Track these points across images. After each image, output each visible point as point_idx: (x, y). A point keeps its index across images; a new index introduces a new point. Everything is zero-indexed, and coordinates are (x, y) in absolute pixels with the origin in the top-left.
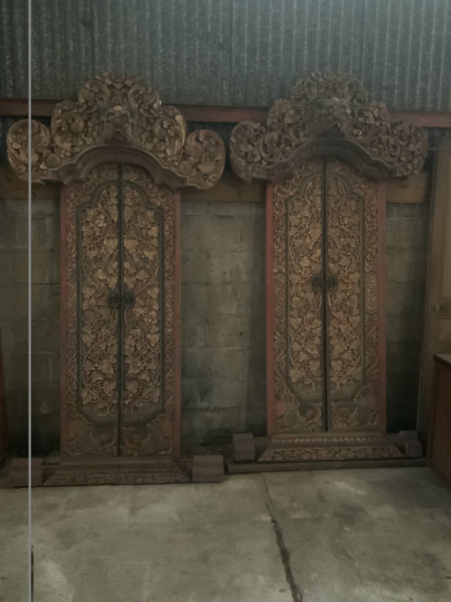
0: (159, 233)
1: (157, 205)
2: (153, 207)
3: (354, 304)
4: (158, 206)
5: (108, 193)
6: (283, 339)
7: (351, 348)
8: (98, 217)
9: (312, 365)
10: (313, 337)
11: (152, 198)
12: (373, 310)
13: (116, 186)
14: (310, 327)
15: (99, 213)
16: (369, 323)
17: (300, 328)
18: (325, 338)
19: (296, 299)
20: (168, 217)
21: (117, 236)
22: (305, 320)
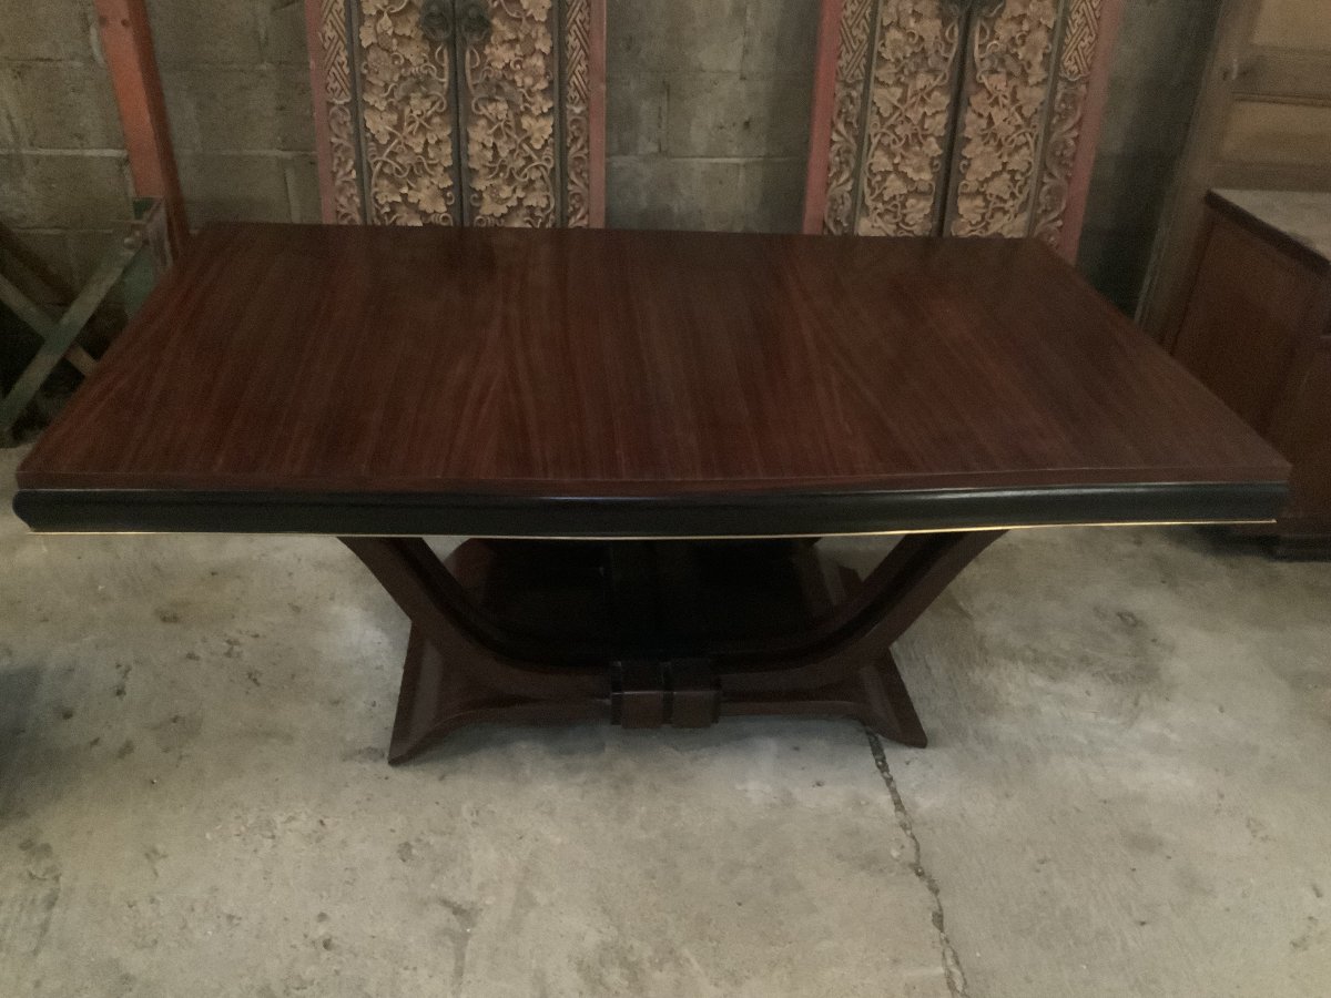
3: (1036, 54)
6: (852, 140)
7: (1010, 167)
9: (912, 206)
10: (925, 137)
12: (1079, 72)
14: (921, 111)
16: (1063, 105)
17: (897, 114)
18: (953, 141)
19: (894, 34)
22: (909, 94)
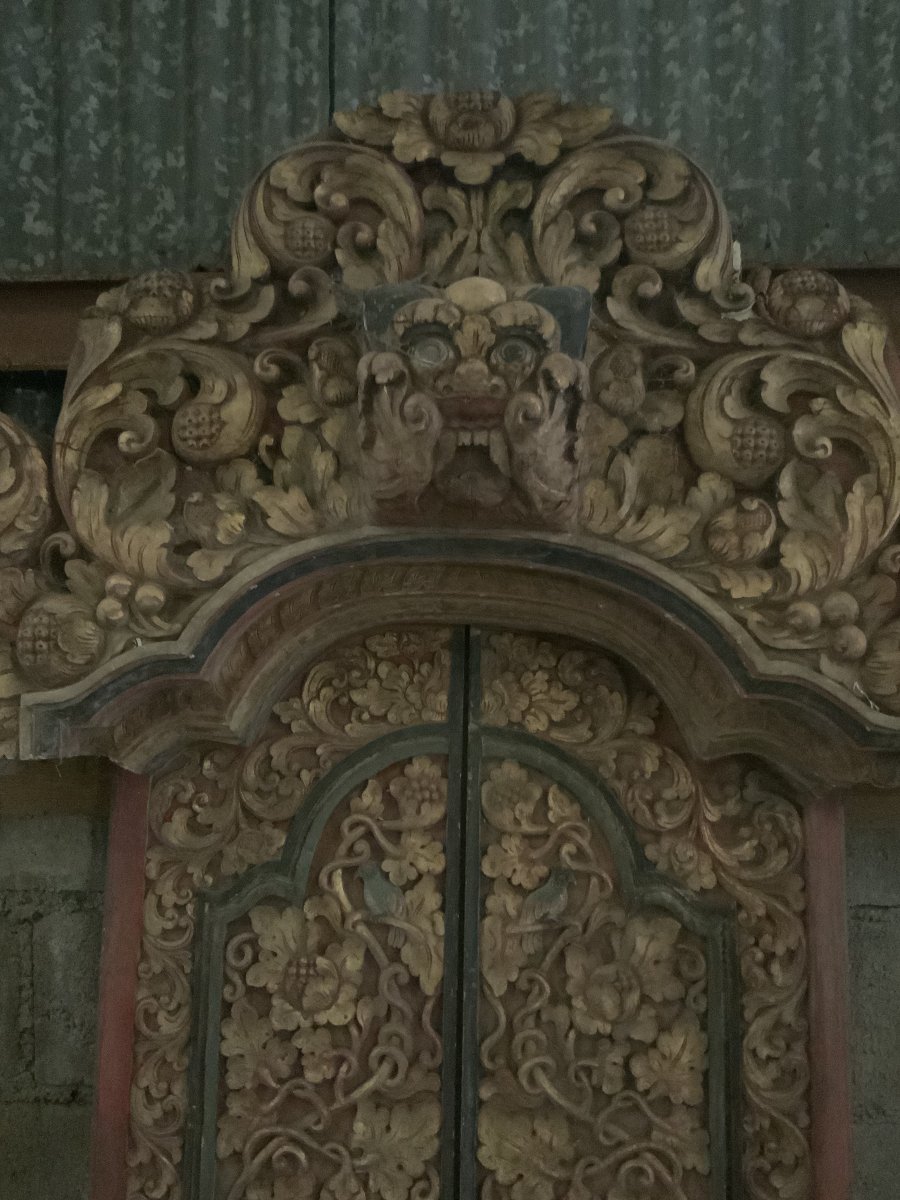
0: (706, 1074)
1: (694, 884)
2: (666, 896)
4: (703, 891)
5: (391, 803)
8: (322, 962)
11: (657, 835)
13: (434, 758)
15: (332, 937)
20: (765, 965)
21: (435, 1083)
